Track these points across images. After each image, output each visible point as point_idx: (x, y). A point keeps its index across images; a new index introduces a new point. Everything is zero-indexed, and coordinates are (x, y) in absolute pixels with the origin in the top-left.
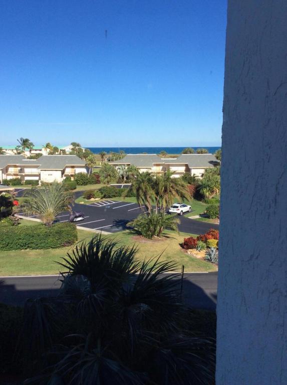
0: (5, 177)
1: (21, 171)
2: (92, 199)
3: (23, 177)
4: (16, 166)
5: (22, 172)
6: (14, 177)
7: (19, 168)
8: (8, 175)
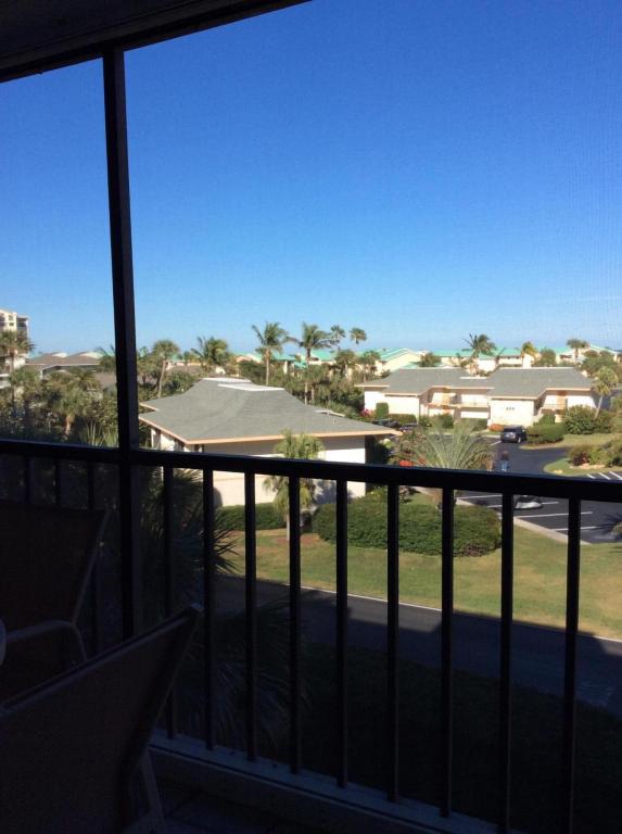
0: (424, 411)
1: (456, 400)
2: (585, 466)
3: (458, 411)
4: (445, 391)
5: (457, 403)
6: (442, 412)
7: (453, 395)
8: (430, 407)
